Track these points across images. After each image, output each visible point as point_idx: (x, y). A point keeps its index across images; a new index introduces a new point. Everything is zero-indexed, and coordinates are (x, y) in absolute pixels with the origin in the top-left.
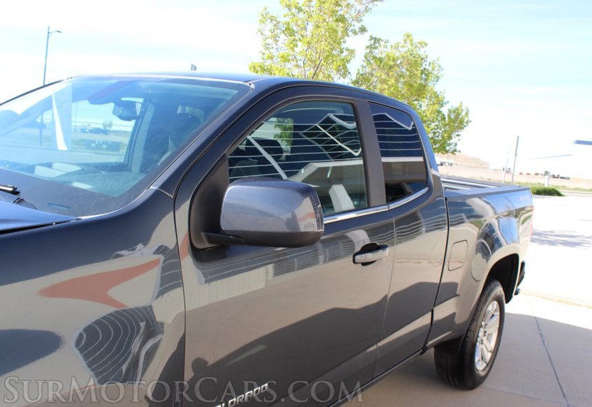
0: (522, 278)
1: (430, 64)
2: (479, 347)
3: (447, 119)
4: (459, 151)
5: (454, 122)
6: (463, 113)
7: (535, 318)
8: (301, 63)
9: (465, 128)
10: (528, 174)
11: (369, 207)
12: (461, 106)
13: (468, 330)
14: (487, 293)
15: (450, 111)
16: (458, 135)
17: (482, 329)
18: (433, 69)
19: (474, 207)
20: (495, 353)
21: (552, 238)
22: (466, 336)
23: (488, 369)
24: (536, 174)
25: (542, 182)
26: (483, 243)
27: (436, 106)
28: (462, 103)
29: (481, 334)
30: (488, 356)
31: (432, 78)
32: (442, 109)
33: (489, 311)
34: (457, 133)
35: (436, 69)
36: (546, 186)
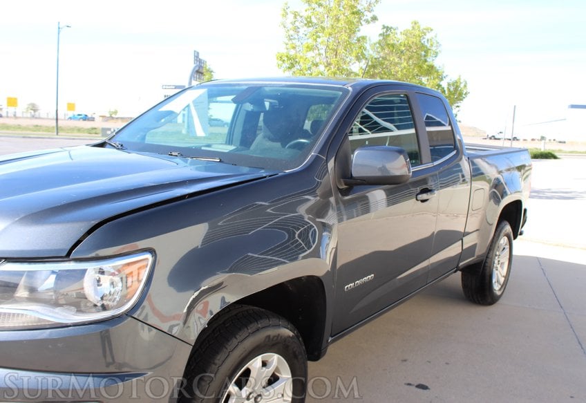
0: (525, 221)
1: (428, 40)
2: (495, 273)
3: (446, 92)
4: (460, 122)
5: (454, 94)
6: (462, 86)
7: (537, 258)
8: (322, 52)
9: (464, 100)
10: (525, 140)
11: (422, 164)
12: (460, 79)
13: (487, 257)
14: (499, 229)
15: (449, 85)
16: (458, 106)
17: (497, 258)
18: (432, 45)
19: (480, 166)
20: (507, 277)
21: (549, 195)
22: (486, 262)
23: (502, 291)
24: (533, 140)
25: (538, 147)
26: (494, 192)
27: (437, 80)
28: (460, 76)
29: (496, 262)
30: (502, 280)
31: (431, 54)
32: (442, 83)
33: (501, 244)
34: (456, 105)
35: (434, 45)
36: (542, 150)
